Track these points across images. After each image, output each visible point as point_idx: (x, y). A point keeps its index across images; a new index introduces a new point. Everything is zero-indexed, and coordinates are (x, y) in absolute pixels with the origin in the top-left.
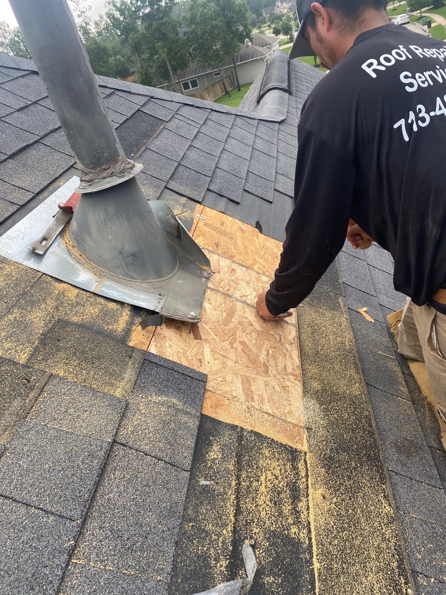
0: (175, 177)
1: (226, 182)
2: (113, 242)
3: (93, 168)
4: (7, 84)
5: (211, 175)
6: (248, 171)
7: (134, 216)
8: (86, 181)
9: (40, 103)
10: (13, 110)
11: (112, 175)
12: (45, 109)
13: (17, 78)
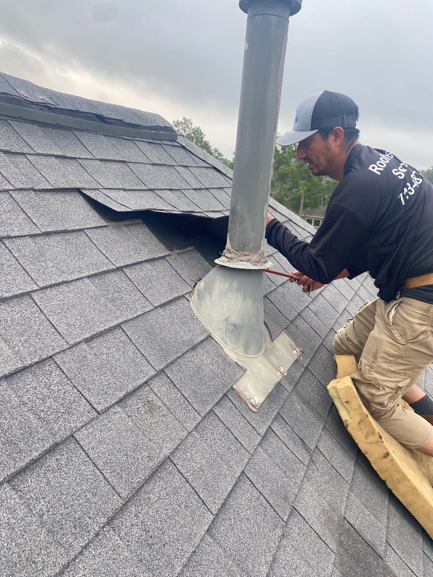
0: (285, 285)
1: (324, 308)
2: (225, 310)
3: (237, 251)
4: (193, 168)
5: (313, 298)
6: (345, 308)
7: (249, 297)
8: (227, 257)
9: (210, 190)
10: (191, 188)
11: (248, 261)
12: (211, 196)
13: (202, 167)
